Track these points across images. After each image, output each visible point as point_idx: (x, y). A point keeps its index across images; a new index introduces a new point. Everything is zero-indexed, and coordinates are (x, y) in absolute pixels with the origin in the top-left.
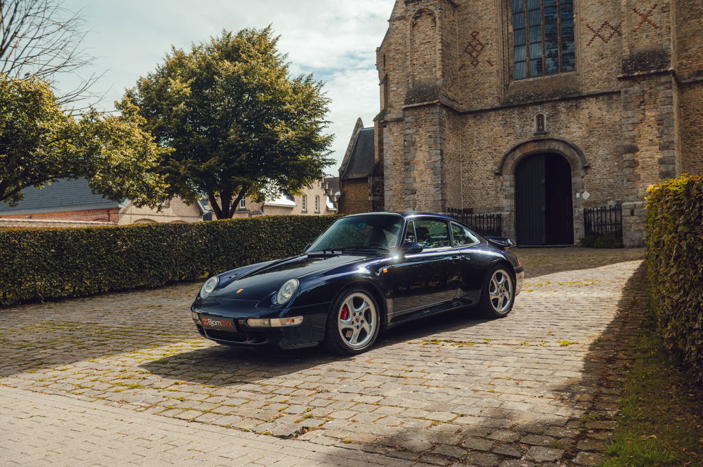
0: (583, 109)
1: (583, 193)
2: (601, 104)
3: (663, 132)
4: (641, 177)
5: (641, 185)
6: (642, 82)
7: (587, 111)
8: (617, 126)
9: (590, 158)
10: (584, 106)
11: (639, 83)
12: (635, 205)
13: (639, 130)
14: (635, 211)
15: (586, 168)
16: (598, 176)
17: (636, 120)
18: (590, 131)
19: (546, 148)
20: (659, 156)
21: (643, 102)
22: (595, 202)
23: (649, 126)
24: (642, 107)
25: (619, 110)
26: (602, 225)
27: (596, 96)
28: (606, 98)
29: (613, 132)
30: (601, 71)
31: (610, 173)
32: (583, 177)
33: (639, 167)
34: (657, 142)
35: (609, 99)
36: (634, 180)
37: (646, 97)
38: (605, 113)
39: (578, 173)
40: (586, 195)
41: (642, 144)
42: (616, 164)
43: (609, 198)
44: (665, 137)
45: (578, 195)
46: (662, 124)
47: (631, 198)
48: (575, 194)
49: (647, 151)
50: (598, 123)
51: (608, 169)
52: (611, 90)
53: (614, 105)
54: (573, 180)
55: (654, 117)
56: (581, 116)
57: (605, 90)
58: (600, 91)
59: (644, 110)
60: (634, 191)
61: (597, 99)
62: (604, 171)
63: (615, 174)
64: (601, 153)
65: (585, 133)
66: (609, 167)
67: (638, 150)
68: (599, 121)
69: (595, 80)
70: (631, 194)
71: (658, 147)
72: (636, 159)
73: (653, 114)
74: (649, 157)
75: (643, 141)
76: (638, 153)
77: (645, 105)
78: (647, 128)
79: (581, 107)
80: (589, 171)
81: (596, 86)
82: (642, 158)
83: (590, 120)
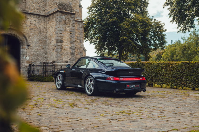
0: (28, 19)
1: (26, 57)
2: (35, 19)
3: (72, 36)
4: (64, 53)
5: (64, 56)
6: (66, 15)
7: (30, 20)
8: (41, 30)
9: (30, 41)
10: (29, 18)
11: (65, 15)
12: (62, 64)
13: (64, 34)
14: (62, 67)
15: (28, 46)
16: (33, 50)
17: (63, 30)
18: (31, 30)
19: (11, 33)
20: (70, 46)
21: (65, 23)
22: (31, 61)
23: (67, 33)
24: (65, 25)
25: (42, 23)
26: (33, 72)
27: (34, 15)
28: (38, 17)
29: (40, 32)
30: (36, 4)
31: (38, 50)
32: (27, 49)
33: (63, 49)
34: (70, 40)
35: (39, 18)
36: (61, 54)
37: (67, 21)
38: (37, 23)
39: (25, 47)
40: (28, 58)
41: (65, 40)
42: (40, 46)
43: (37, 60)
44: (72, 38)
45: (24, 57)
46: (71, 34)
47: (60, 61)
48: (23, 57)
49: (66, 43)
50: (34, 27)
51: (37, 47)
52: (40, 14)
53: (41, 21)
54: (22, 50)
55: (69, 30)
56: (27, 22)
57: (37, 13)
58: (36, 13)
59: (66, 26)
60: (61, 58)
61: (34, 16)
62: (36, 48)
63: (40, 50)
64: (35, 40)
65: (29, 29)
66: (38, 47)
67: (63, 42)
68: (35, 26)
69: (34, 7)
70: (60, 60)
71: (70, 42)
72: (63, 45)
73: (69, 29)
74: (67, 46)
75: (65, 39)
76: (63, 43)
77: (66, 24)
78: (66, 34)
79: (28, 18)
80: (29, 47)
81: (34, 10)
82: (65, 45)
83: (31, 25)
